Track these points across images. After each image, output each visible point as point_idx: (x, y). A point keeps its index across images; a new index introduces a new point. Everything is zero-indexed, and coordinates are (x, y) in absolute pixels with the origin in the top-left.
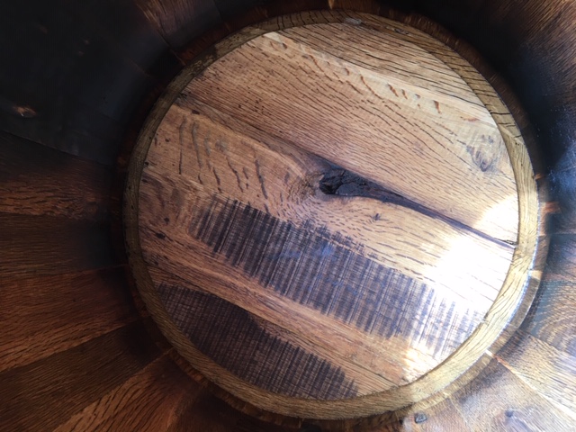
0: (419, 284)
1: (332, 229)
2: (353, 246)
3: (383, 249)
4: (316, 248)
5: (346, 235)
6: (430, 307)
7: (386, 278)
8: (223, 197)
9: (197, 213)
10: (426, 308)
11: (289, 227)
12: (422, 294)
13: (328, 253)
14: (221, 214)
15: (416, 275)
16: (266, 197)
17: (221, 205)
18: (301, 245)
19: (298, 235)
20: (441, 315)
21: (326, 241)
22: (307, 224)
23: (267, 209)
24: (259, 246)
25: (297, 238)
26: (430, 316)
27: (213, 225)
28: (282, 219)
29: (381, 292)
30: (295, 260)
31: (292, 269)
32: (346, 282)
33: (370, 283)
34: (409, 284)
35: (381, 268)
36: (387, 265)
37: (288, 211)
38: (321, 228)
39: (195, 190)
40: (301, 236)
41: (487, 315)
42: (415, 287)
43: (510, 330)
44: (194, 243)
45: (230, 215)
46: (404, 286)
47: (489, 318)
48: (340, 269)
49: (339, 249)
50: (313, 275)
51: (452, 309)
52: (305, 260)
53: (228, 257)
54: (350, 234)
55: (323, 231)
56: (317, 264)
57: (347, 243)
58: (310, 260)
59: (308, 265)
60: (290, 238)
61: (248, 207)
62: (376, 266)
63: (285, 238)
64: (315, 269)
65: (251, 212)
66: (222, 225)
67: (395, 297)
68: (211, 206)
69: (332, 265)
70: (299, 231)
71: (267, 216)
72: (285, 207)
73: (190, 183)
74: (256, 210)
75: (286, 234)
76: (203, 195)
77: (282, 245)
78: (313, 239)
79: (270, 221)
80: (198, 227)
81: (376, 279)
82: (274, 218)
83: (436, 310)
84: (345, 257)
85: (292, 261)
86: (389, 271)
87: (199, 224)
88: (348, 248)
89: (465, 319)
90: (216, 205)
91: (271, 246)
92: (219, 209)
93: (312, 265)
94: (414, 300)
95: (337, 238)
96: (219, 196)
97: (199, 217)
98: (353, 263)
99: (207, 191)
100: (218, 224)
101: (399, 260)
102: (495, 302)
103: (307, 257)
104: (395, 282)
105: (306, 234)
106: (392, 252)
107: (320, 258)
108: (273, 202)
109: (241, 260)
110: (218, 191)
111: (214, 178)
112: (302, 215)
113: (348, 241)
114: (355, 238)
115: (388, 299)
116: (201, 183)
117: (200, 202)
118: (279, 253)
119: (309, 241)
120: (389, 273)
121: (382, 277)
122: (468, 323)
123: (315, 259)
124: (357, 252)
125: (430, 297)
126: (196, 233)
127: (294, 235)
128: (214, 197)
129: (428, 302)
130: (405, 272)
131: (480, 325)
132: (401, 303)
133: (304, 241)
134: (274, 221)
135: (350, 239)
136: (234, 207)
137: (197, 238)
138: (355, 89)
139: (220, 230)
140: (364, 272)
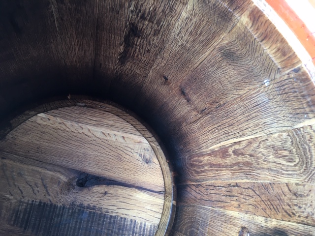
0: (129, 220)
1: (86, 204)
2: (97, 209)
3: (111, 208)
4: (79, 215)
5: (92, 205)
6: (135, 229)
7: (114, 221)
8: (25, 200)
9: (11, 212)
10: (134, 230)
11: (64, 208)
12: (131, 224)
13: (85, 216)
14: (26, 209)
15: (127, 216)
16: (50, 195)
17: (25, 204)
18: (71, 215)
19: (69, 211)
20: (140, 232)
21: (84, 210)
22: (73, 204)
23: (51, 201)
24: (49, 221)
25: (69, 212)
26: (136, 234)
27: (22, 216)
28: (59, 205)
29: (113, 228)
30: (69, 224)
31: (68, 229)
32: (96, 228)
33: (107, 225)
34: (125, 221)
35: (111, 217)
36: (114, 215)
37: (62, 200)
38: (80, 205)
39: (9, 199)
40: (70, 211)
41: (159, 226)
42: (127, 222)
43: (169, 230)
44: (12, 228)
45: (31, 209)
46: (122, 223)
47: (160, 227)
48: (92, 223)
49: (90, 212)
50: (79, 229)
51: (144, 228)
52: (74, 223)
53: (33, 231)
54: (95, 204)
55: (81, 206)
56: (81, 223)
57: (94, 209)
58: (76, 222)
59: (76, 225)
60: (65, 213)
61: (40, 202)
62: (109, 216)
63: (62, 214)
64: (80, 225)
65: (42, 204)
66: (27, 215)
67: (119, 229)
68: (19, 206)
69: (88, 221)
70: (69, 209)
71: (51, 205)
72: (60, 198)
73: (5, 196)
74: (45, 203)
75: (63, 212)
76: (14, 201)
77: (61, 218)
78: (77, 211)
79: (53, 207)
80: (13, 219)
81: (110, 223)
82: (55, 205)
83: (138, 230)
84: (94, 216)
85: (67, 225)
86: (115, 217)
87: (14, 217)
88: (94, 211)
89: (150, 230)
90: (22, 206)
91: (56, 220)
92: (24, 207)
93: (78, 224)
94: (128, 228)
95: (88, 207)
96: (23, 200)
97: (13, 214)
98: (98, 218)
99: (16, 199)
100: (24, 215)
101: (119, 211)
102: (161, 219)
103: (75, 220)
104: (118, 222)
105: (73, 209)
106: (115, 208)
107: (81, 219)
108: (53, 197)
109: (40, 231)
110: (22, 197)
111: (19, 191)
112: (69, 200)
113: (94, 208)
114: (97, 206)
115: (117, 231)
116: (12, 195)
117: (12, 205)
118: (60, 222)
119: (75, 212)
120: (115, 218)
121: (112, 221)
122: (152, 232)
123: (79, 220)
124: (99, 212)
125: (135, 224)
126: (12, 223)
127: (67, 211)
128: (20, 201)
129: (134, 227)
130: (122, 216)
131: (157, 231)
132: (123, 231)
133: (72, 212)
134: (56, 207)
135: (95, 206)
136: (32, 204)
137: (13, 225)
138: (87, 135)
139: (26, 218)
140: (104, 221)
